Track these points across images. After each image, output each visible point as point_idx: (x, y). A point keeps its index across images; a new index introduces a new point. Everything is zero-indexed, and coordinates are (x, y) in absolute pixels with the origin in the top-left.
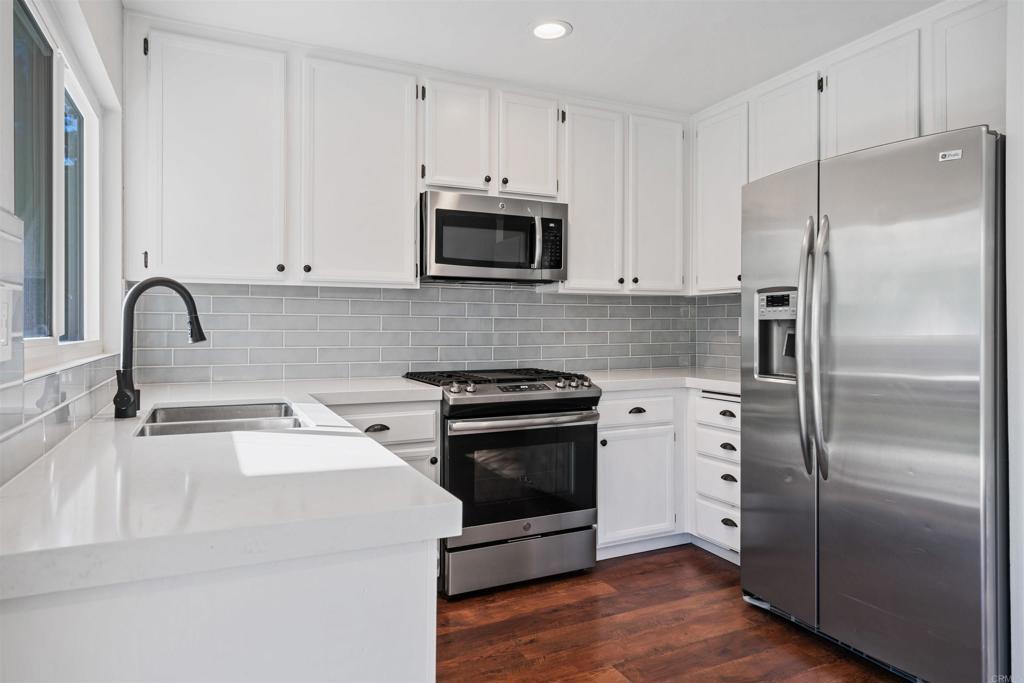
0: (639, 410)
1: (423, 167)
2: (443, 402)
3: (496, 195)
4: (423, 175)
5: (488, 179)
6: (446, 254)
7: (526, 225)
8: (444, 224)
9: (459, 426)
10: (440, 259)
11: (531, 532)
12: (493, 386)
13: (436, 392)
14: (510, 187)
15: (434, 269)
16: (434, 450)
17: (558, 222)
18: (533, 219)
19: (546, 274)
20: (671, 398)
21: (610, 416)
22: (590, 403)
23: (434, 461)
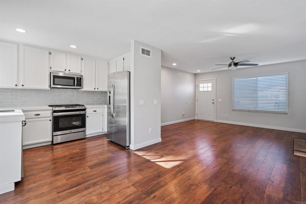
0: (95, 111)
1: (51, 67)
2: (52, 110)
3: (68, 73)
4: (51, 69)
5: (65, 70)
6: (55, 83)
7: (73, 78)
8: (55, 78)
9: (56, 114)
10: (54, 84)
11: (71, 132)
12: (64, 107)
13: (51, 108)
14: (70, 71)
15: (52, 86)
16: (51, 118)
17: (81, 78)
18: (75, 78)
19: (78, 87)
20: (102, 109)
21: (89, 112)
22: (84, 110)
23: (50, 120)
